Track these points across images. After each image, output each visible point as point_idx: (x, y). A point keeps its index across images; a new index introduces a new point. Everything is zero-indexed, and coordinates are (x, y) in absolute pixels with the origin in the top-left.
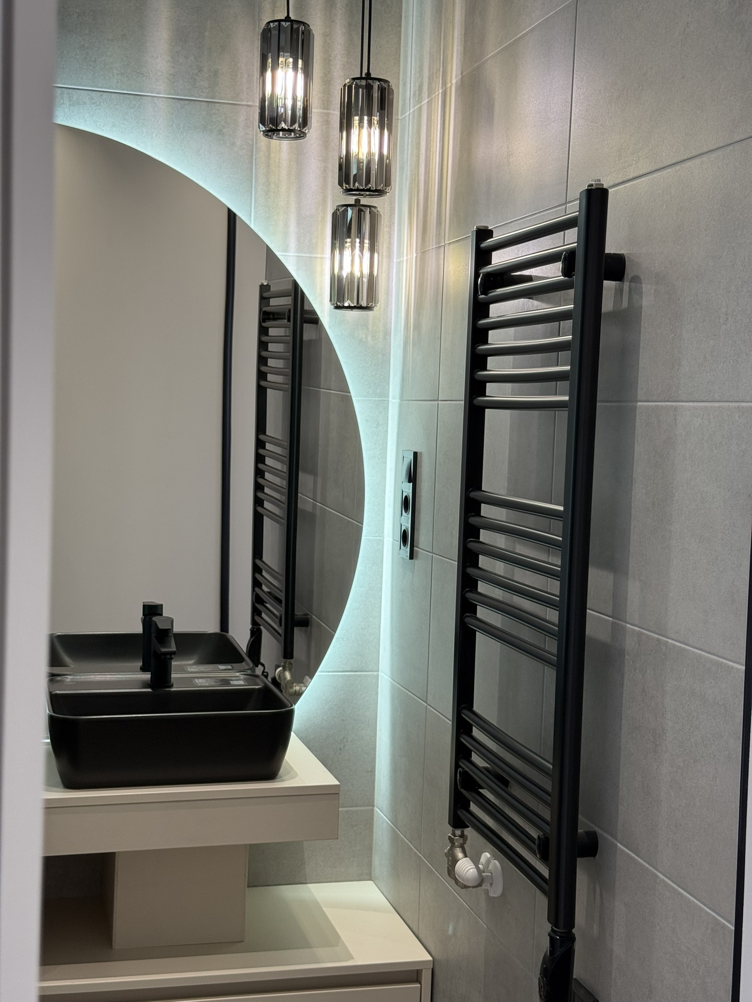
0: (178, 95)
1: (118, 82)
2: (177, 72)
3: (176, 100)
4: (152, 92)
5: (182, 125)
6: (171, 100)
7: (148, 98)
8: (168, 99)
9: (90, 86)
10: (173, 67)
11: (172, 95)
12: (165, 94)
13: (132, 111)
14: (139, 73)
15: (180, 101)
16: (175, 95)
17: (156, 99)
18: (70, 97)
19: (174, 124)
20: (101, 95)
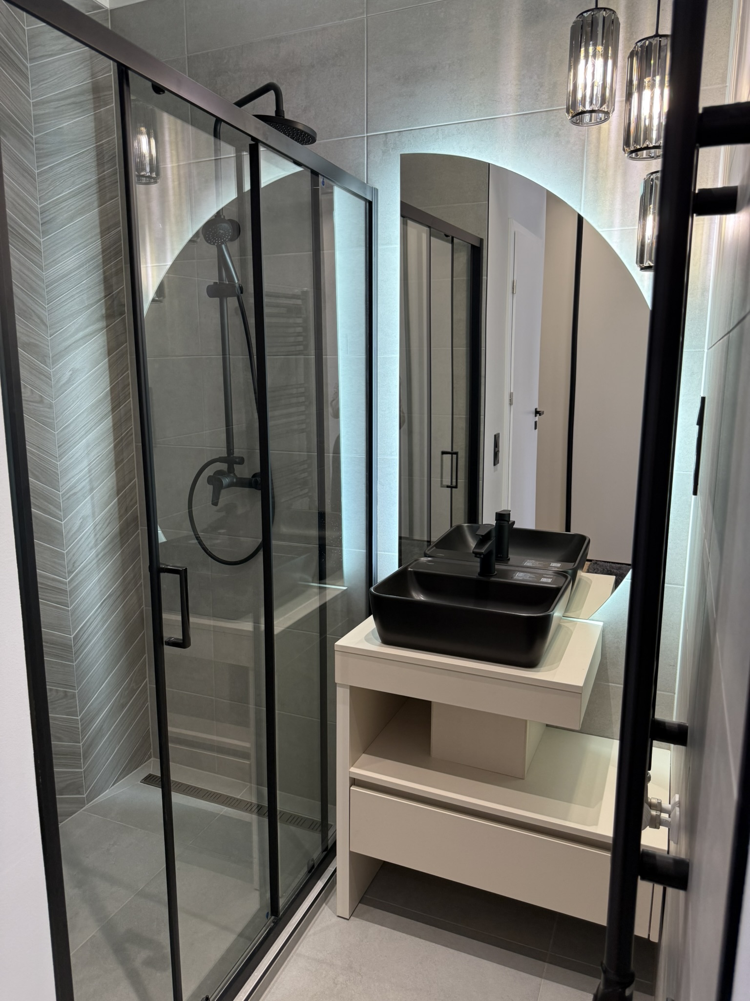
0: (523, 111)
1: (477, 112)
2: (523, 92)
3: (522, 116)
4: (503, 114)
5: (526, 136)
6: (518, 116)
7: (500, 119)
8: (515, 117)
9: (458, 120)
10: (520, 89)
11: (519, 112)
12: (514, 113)
13: (488, 132)
14: (493, 101)
15: (525, 116)
16: (522, 112)
17: (505, 118)
18: (443, 132)
19: (520, 136)
20: (465, 125)
